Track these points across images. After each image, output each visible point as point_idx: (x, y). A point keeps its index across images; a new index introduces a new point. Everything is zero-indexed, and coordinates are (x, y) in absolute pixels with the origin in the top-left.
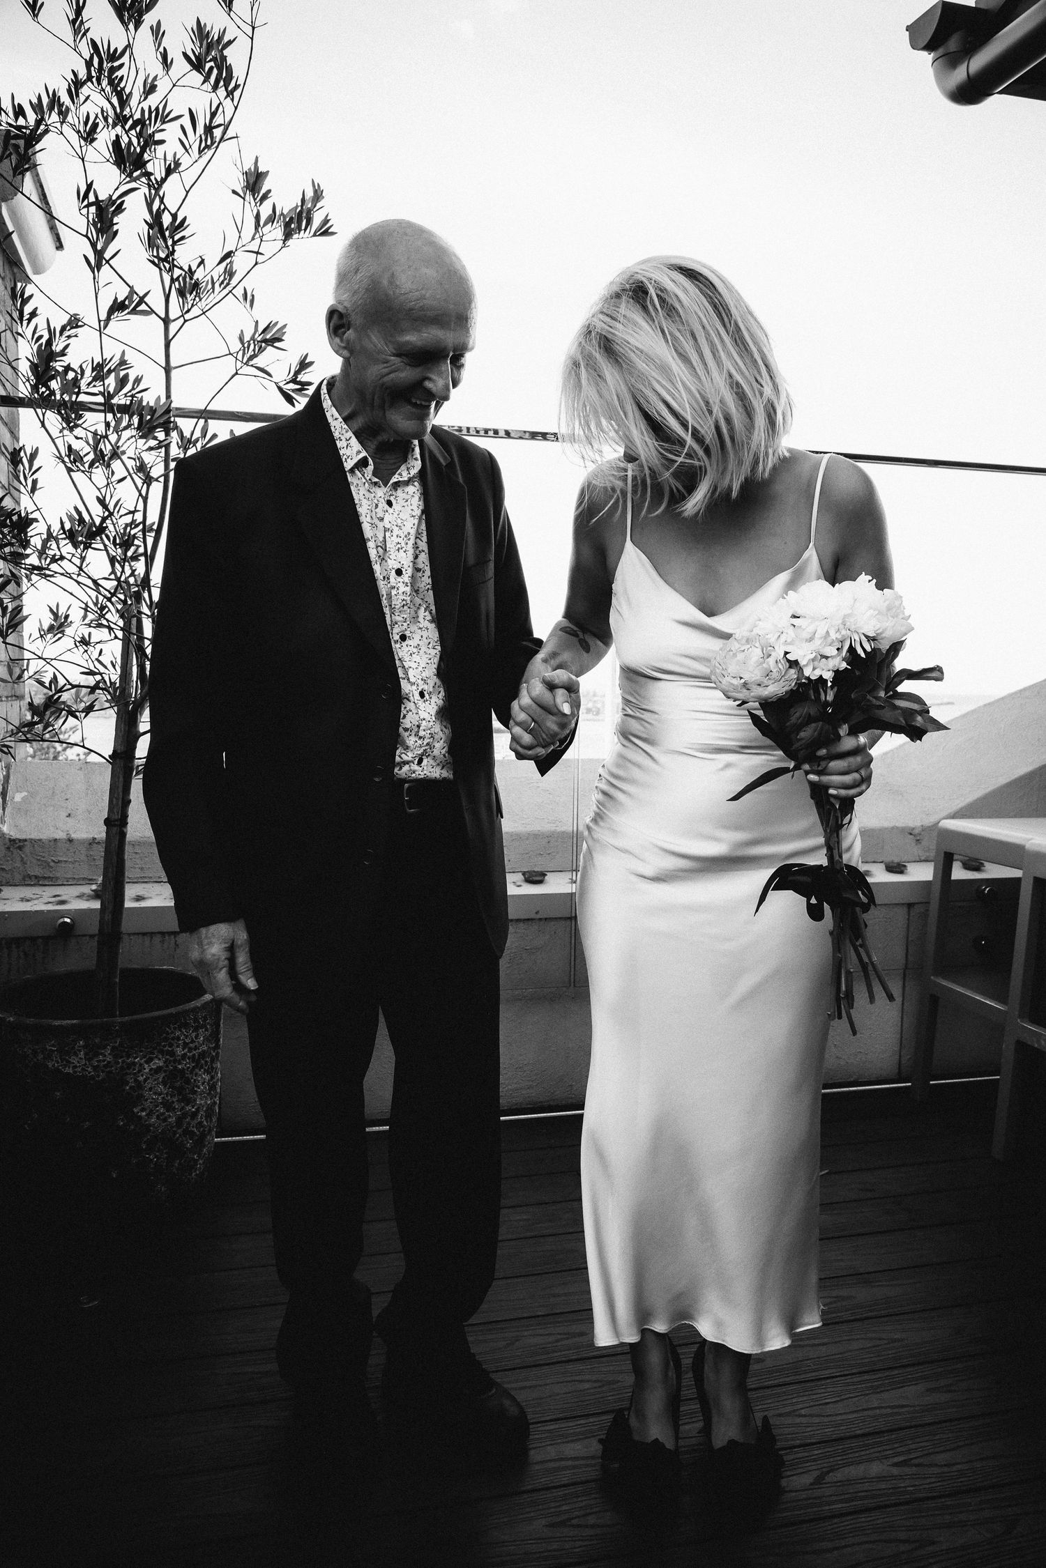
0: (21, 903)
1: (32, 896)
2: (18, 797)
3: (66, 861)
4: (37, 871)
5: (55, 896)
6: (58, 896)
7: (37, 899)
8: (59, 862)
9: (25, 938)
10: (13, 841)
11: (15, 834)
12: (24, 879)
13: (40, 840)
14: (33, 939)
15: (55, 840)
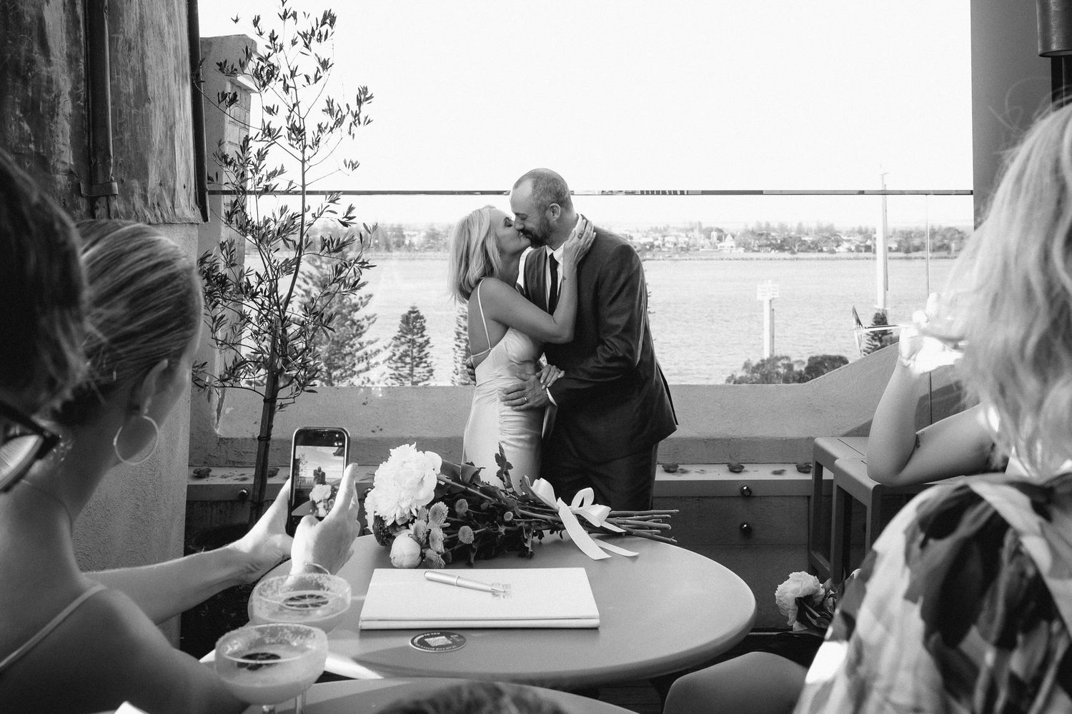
0: (221, 479)
1: (229, 475)
2: (228, 411)
3: (251, 452)
4: (233, 458)
5: (241, 475)
6: (244, 474)
7: (231, 476)
8: (247, 452)
9: (220, 502)
10: (221, 439)
11: (223, 435)
12: (226, 463)
13: (237, 439)
14: (226, 502)
15: (246, 439)
